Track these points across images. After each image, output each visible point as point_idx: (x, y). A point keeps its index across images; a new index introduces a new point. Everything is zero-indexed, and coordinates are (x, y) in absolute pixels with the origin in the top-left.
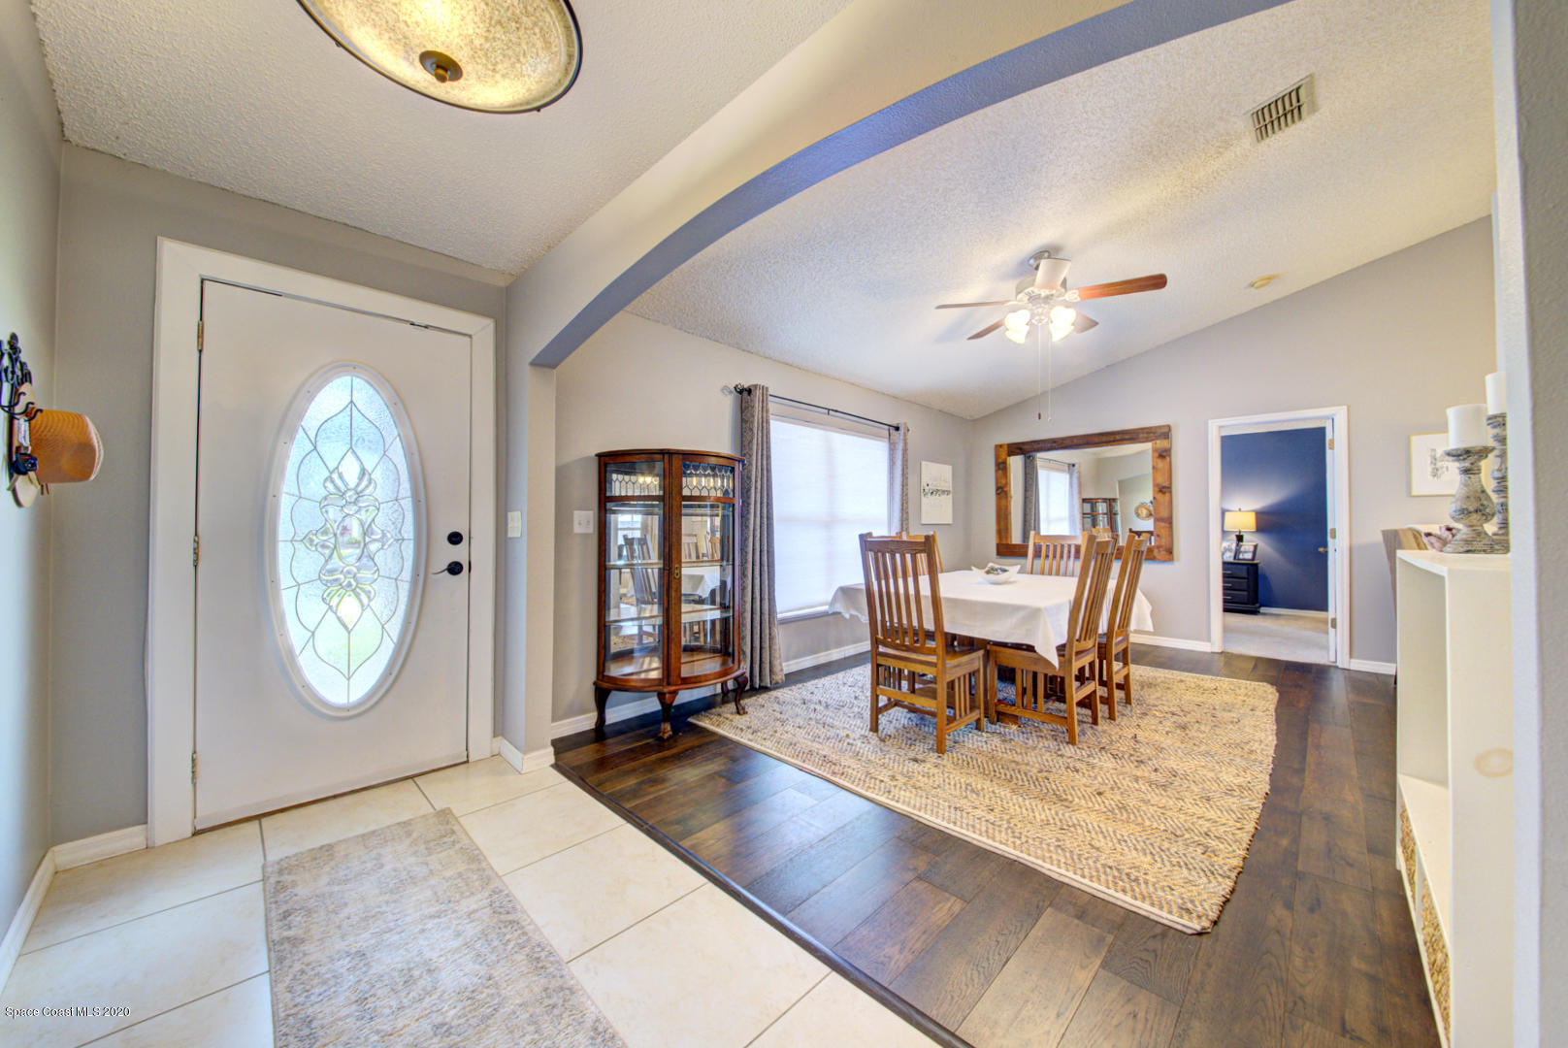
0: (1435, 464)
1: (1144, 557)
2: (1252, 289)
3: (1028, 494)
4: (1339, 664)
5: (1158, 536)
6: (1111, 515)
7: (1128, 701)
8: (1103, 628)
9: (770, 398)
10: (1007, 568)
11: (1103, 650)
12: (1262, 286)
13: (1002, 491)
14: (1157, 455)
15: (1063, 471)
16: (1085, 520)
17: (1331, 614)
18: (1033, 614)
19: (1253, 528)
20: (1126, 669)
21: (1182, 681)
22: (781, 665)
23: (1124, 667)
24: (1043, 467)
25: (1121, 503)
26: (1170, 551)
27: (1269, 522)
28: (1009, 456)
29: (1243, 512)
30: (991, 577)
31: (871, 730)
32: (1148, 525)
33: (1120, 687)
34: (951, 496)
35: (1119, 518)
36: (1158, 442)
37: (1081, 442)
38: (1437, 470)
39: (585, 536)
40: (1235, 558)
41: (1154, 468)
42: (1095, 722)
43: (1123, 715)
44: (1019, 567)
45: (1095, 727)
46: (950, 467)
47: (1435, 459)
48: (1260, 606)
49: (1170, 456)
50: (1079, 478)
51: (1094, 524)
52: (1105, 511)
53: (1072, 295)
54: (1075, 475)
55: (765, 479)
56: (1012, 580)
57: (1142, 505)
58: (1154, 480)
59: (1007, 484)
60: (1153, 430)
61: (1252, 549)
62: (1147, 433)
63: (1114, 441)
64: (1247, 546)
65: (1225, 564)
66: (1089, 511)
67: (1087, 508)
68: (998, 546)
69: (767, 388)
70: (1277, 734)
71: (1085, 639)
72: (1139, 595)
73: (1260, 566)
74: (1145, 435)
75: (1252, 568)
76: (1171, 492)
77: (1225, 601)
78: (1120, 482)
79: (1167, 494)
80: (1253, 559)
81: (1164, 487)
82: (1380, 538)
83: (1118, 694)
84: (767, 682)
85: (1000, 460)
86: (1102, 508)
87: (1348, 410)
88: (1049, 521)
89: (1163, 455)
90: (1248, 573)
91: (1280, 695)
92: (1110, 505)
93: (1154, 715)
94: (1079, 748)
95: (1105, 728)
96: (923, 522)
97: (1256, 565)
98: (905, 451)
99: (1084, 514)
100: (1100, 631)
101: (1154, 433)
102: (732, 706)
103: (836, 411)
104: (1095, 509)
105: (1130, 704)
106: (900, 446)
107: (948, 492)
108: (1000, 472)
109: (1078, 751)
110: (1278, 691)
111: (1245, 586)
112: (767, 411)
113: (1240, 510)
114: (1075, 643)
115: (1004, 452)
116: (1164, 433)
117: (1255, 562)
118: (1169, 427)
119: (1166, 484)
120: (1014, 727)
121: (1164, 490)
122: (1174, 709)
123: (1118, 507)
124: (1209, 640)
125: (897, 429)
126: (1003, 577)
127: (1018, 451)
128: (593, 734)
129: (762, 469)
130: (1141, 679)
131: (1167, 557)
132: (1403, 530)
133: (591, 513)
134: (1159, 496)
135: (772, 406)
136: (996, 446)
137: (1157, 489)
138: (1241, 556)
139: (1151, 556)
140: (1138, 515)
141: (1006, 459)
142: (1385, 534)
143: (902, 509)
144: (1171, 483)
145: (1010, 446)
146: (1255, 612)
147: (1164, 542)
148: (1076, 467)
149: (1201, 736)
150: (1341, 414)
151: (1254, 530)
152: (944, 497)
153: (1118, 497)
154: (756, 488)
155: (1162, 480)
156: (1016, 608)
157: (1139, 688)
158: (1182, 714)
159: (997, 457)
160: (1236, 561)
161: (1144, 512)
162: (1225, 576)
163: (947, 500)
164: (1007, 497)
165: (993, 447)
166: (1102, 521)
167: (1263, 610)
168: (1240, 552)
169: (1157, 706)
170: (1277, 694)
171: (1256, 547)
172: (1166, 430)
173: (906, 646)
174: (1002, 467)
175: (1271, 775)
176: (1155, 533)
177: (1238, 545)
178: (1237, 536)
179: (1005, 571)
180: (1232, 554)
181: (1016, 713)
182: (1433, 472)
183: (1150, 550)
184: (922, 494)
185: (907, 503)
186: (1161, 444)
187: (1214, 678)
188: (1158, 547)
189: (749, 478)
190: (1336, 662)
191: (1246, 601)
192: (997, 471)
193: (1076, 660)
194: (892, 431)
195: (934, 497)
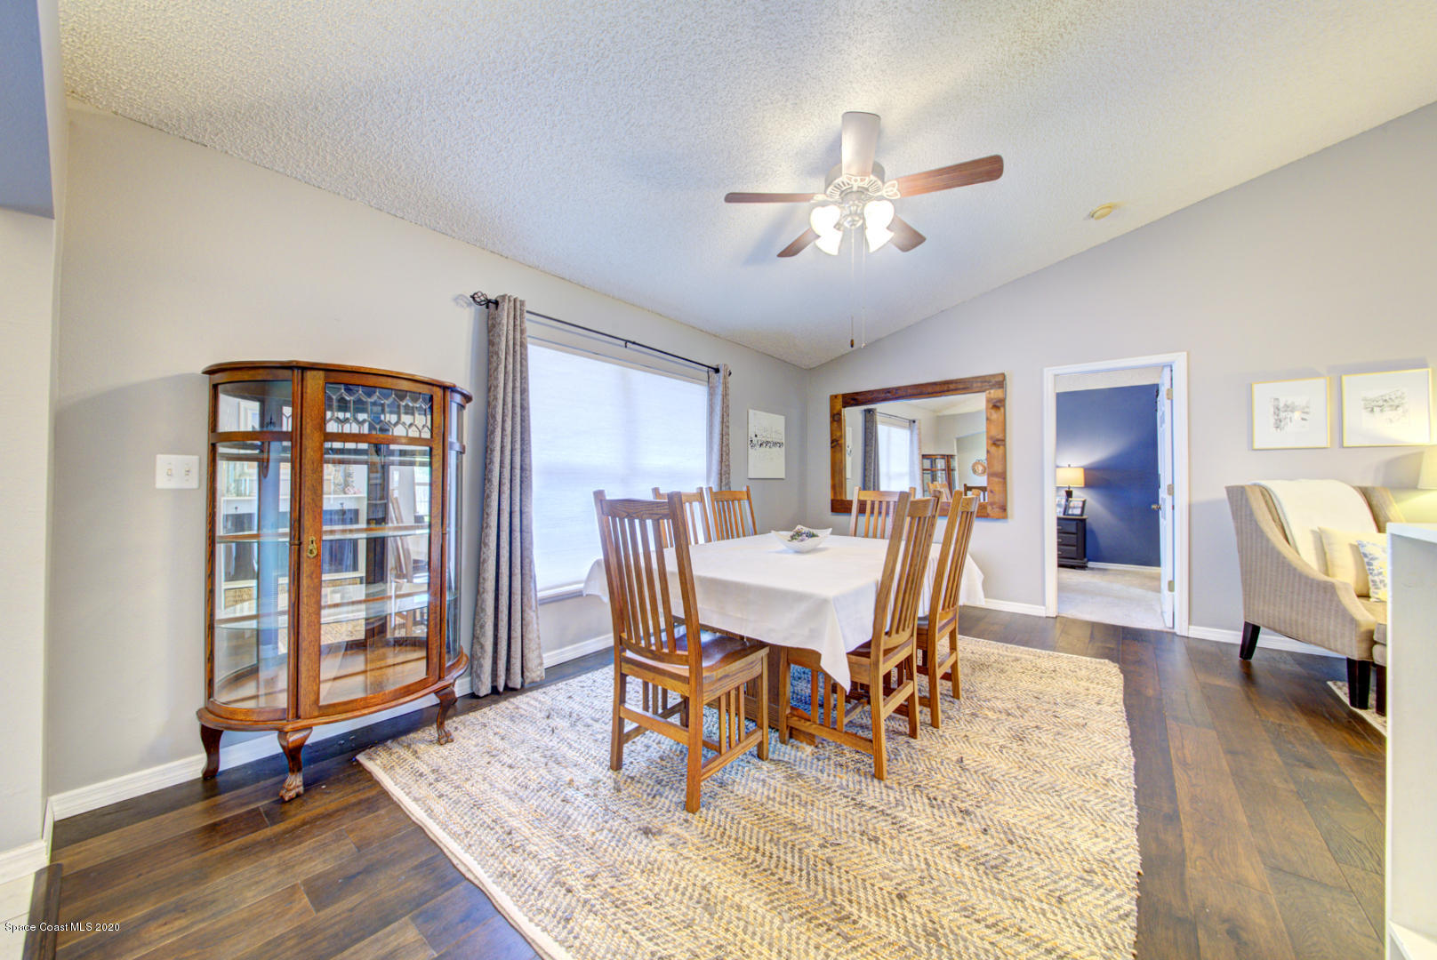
0: (1278, 415)
1: (975, 515)
2: (1092, 220)
3: (868, 449)
4: (1177, 630)
5: (992, 492)
6: (949, 470)
7: (956, 694)
8: (923, 609)
9: (527, 316)
10: (815, 531)
11: (924, 637)
12: (1102, 216)
13: (837, 444)
14: (991, 406)
15: (904, 427)
16: (925, 475)
17: (1165, 570)
18: (820, 606)
19: (1081, 483)
20: (954, 655)
21: (1017, 660)
22: (540, 657)
23: (951, 653)
24: (883, 423)
25: (959, 459)
26: (1004, 508)
27: (1097, 478)
28: (844, 407)
29: (1071, 468)
30: (796, 543)
31: (611, 767)
32: (982, 481)
33: (947, 677)
34: (783, 448)
35: (956, 474)
36: (992, 391)
37: (915, 391)
38: (1280, 421)
39: (179, 493)
40: (1064, 514)
41: (987, 419)
42: (913, 734)
43: (949, 718)
44: (830, 529)
45: (912, 740)
46: (782, 419)
47: (1278, 410)
48: (1089, 560)
49: (1004, 406)
50: (919, 434)
51: (934, 479)
52: (943, 467)
53: (891, 189)
54: (916, 432)
55: (518, 419)
56: (821, 546)
57: (978, 462)
58: (988, 431)
59: (842, 436)
60: (987, 379)
61: (1081, 504)
62: (982, 382)
63: (948, 391)
64: (1076, 501)
65: (1059, 519)
66: (929, 467)
67: (927, 463)
68: (833, 502)
69: (522, 303)
70: (1132, 744)
71: (897, 632)
72: (969, 561)
73: (1087, 521)
74: (979, 384)
75: (1081, 522)
76: (1004, 445)
77: (1060, 557)
78: (958, 440)
79: (1001, 447)
80: (1082, 514)
81: (998, 440)
82: (1224, 495)
83: (943, 687)
84: (516, 681)
85: (835, 412)
86: (941, 464)
87: (1188, 354)
88: (889, 477)
89: (997, 405)
90: (1077, 529)
91: (1125, 678)
92: (948, 461)
93: (986, 718)
94: (886, 786)
95: (925, 743)
96: (750, 477)
97: (1084, 520)
98: (725, 395)
99: (924, 470)
100: (920, 614)
101: (989, 382)
102: (432, 732)
103: (634, 343)
104: (935, 465)
105: (958, 698)
106: (720, 390)
107: (780, 445)
108: (835, 423)
109: (884, 790)
110: (1123, 671)
111: (1074, 542)
112: (522, 332)
113: (1069, 466)
114: (884, 638)
115: (839, 402)
116: (999, 382)
117: (1084, 517)
118: (1003, 375)
119: (1000, 437)
120: (809, 749)
121: (999, 443)
122: (1008, 705)
123: (955, 464)
124: (1043, 604)
125: (717, 371)
126: (809, 542)
127: (852, 402)
128: (199, 788)
129: (514, 406)
130: (974, 658)
131: (1001, 515)
132: (1249, 486)
133: (195, 459)
134: (993, 449)
135: (531, 326)
136: (831, 396)
137: (990, 442)
138: (1070, 512)
139: (983, 514)
140: (975, 471)
141: (841, 411)
142: (1230, 490)
143: (721, 462)
144: (1005, 436)
145: (844, 396)
146: (1083, 567)
147: (998, 498)
148: (916, 423)
149: (1044, 752)
150: (1180, 361)
151: (1083, 486)
152: (776, 449)
153: (955, 453)
154: (503, 429)
155: (995, 433)
156: (800, 597)
157: (970, 671)
158: (1018, 713)
159: (832, 408)
160: (1065, 517)
161: (980, 469)
162: (1060, 532)
163: (779, 453)
164: (841, 450)
165: (828, 397)
166: (941, 476)
167: (1091, 564)
168: (1069, 508)
169: (989, 700)
170: (1122, 676)
171: (1084, 502)
172: (1001, 379)
173: (652, 651)
174: (836, 418)
175: (1137, 830)
176: (988, 489)
177: (1067, 500)
178: (1067, 492)
179: (813, 535)
180: (1062, 510)
181: (812, 731)
182: (1276, 423)
183: (982, 507)
184: (750, 446)
185: (728, 454)
186: (996, 393)
187: (1051, 653)
188: (992, 504)
189: (494, 417)
190: (1173, 627)
191: (1074, 556)
192: (832, 423)
193: (884, 662)
194: (712, 373)
195: (763, 449)
